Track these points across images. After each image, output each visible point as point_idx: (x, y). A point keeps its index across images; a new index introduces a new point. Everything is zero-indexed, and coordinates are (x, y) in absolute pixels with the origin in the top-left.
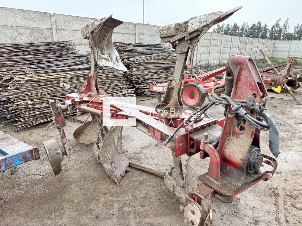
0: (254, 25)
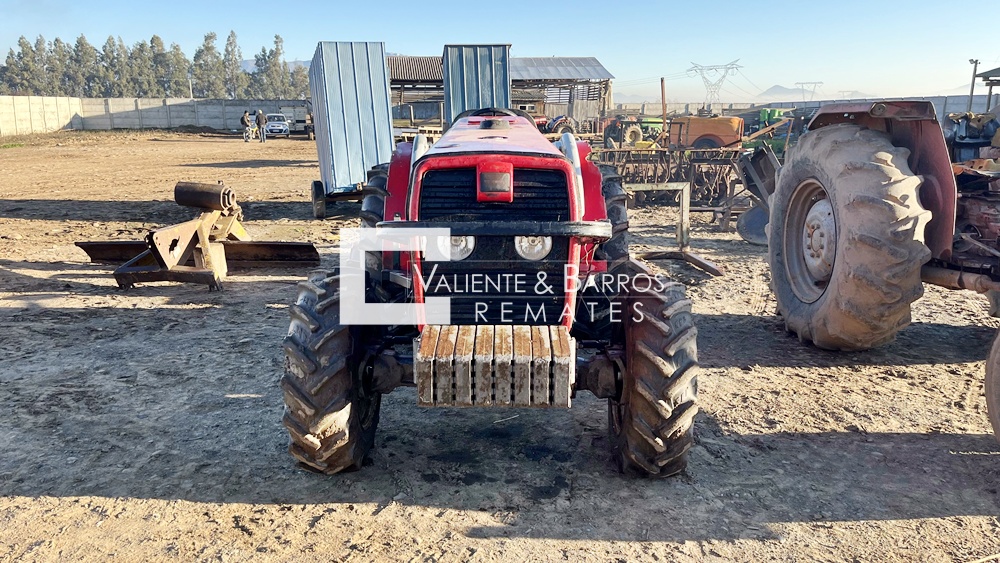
0: (142, 45)
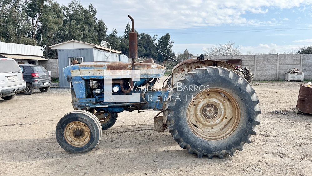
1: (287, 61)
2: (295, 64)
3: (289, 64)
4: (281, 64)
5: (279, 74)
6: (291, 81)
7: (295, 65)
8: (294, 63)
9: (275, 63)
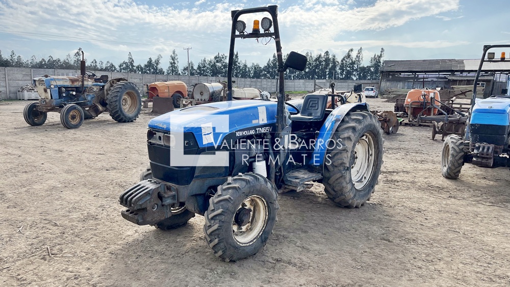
1: (17, 75)
2: (25, 80)
3: (19, 80)
4: (10, 80)
5: (10, 91)
6: (28, 100)
7: (26, 82)
8: (25, 78)
9: (3, 78)
